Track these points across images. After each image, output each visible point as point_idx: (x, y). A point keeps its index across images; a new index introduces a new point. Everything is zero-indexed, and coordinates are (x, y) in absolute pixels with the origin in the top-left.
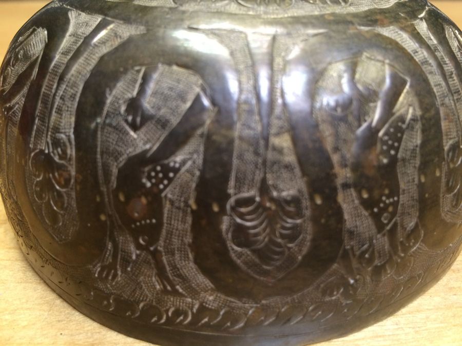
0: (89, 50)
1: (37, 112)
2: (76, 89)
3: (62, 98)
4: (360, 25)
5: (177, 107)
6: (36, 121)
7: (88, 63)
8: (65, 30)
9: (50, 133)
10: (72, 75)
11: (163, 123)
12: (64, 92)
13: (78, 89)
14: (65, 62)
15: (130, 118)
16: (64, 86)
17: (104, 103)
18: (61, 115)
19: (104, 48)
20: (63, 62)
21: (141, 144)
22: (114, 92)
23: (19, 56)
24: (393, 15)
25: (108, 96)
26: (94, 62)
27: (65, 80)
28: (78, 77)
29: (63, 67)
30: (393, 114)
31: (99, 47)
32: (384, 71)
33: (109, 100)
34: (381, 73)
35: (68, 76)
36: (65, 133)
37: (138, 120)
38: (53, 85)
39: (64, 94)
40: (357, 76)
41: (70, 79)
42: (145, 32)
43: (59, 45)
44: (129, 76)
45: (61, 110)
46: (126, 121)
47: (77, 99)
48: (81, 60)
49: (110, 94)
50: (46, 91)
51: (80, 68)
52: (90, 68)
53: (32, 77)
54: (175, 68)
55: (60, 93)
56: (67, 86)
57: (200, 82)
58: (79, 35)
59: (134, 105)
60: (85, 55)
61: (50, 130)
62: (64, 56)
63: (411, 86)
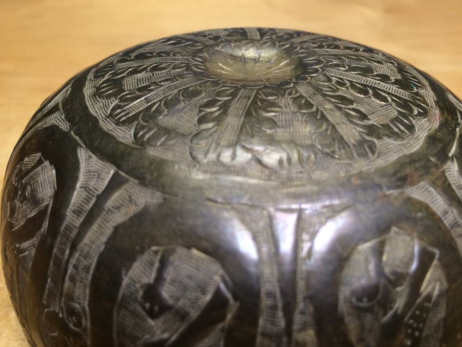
0: (102, 216)
1: (50, 272)
2: (90, 261)
3: (75, 267)
4: (389, 188)
5: (197, 299)
6: (49, 280)
7: (102, 232)
8: (75, 179)
9: (63, 299)
10: (85, 244)
11: (182, 315)
12: (77, 261)
13: (92, 261)
14: (78, 225)
15: (148, 305)
16: (77, 255)
17: (120, 284)
18: (75, 284)
19: (118, 215)
20: (75, 224)
21: (158, 332)
22: (130, 273)
23: (27, 194)
24: (423, 162)
25: (124, 276)
26: (109, 232)
27: (78, 247)
28: (91, 247)
29: (75, 232)
30: (420, 295)
31: (114, 212)
32: (413, 247)
33: (125, 281)
34: (410, 249)
35: (81, 245)
36: (79, 303)
37: (156, 308)
38: (65, 251)
39: (77, 263)
40: (385, 258)
41: (83, 248)
42: (162, 201)
43: (70, 199)
44: (146, 256)
45: (74, 280)
46: (144, 308)
47: (92, 272)
48: (95, 227)
49: (126, 275)
50: (58, 254)
51: (94, 237)
52: (104, 239)
53: (42, 230)
54: (195, 252)
55: (73, 261)
56: (80, 255)
57: (221, 272)
58: (91, 190)
59: (151, 292)
60: (98, 221)
61: (64, 295)
62: (76, 216)
63: (440, 259)
